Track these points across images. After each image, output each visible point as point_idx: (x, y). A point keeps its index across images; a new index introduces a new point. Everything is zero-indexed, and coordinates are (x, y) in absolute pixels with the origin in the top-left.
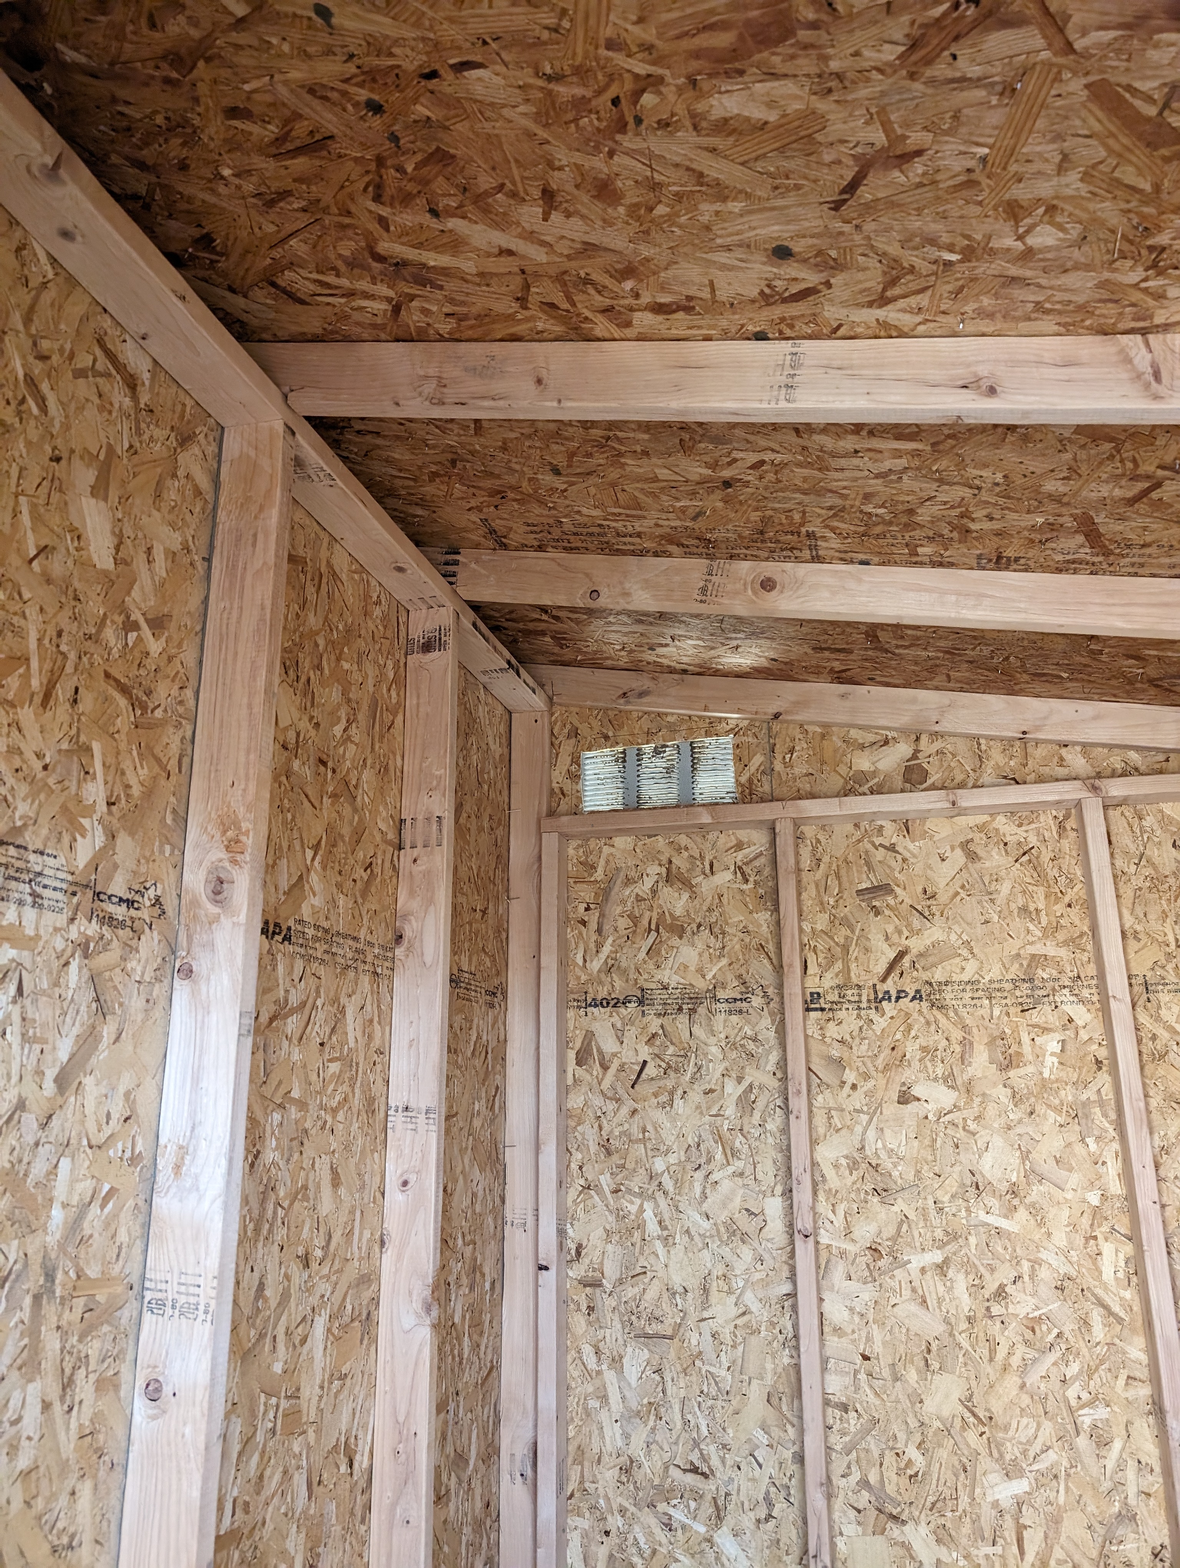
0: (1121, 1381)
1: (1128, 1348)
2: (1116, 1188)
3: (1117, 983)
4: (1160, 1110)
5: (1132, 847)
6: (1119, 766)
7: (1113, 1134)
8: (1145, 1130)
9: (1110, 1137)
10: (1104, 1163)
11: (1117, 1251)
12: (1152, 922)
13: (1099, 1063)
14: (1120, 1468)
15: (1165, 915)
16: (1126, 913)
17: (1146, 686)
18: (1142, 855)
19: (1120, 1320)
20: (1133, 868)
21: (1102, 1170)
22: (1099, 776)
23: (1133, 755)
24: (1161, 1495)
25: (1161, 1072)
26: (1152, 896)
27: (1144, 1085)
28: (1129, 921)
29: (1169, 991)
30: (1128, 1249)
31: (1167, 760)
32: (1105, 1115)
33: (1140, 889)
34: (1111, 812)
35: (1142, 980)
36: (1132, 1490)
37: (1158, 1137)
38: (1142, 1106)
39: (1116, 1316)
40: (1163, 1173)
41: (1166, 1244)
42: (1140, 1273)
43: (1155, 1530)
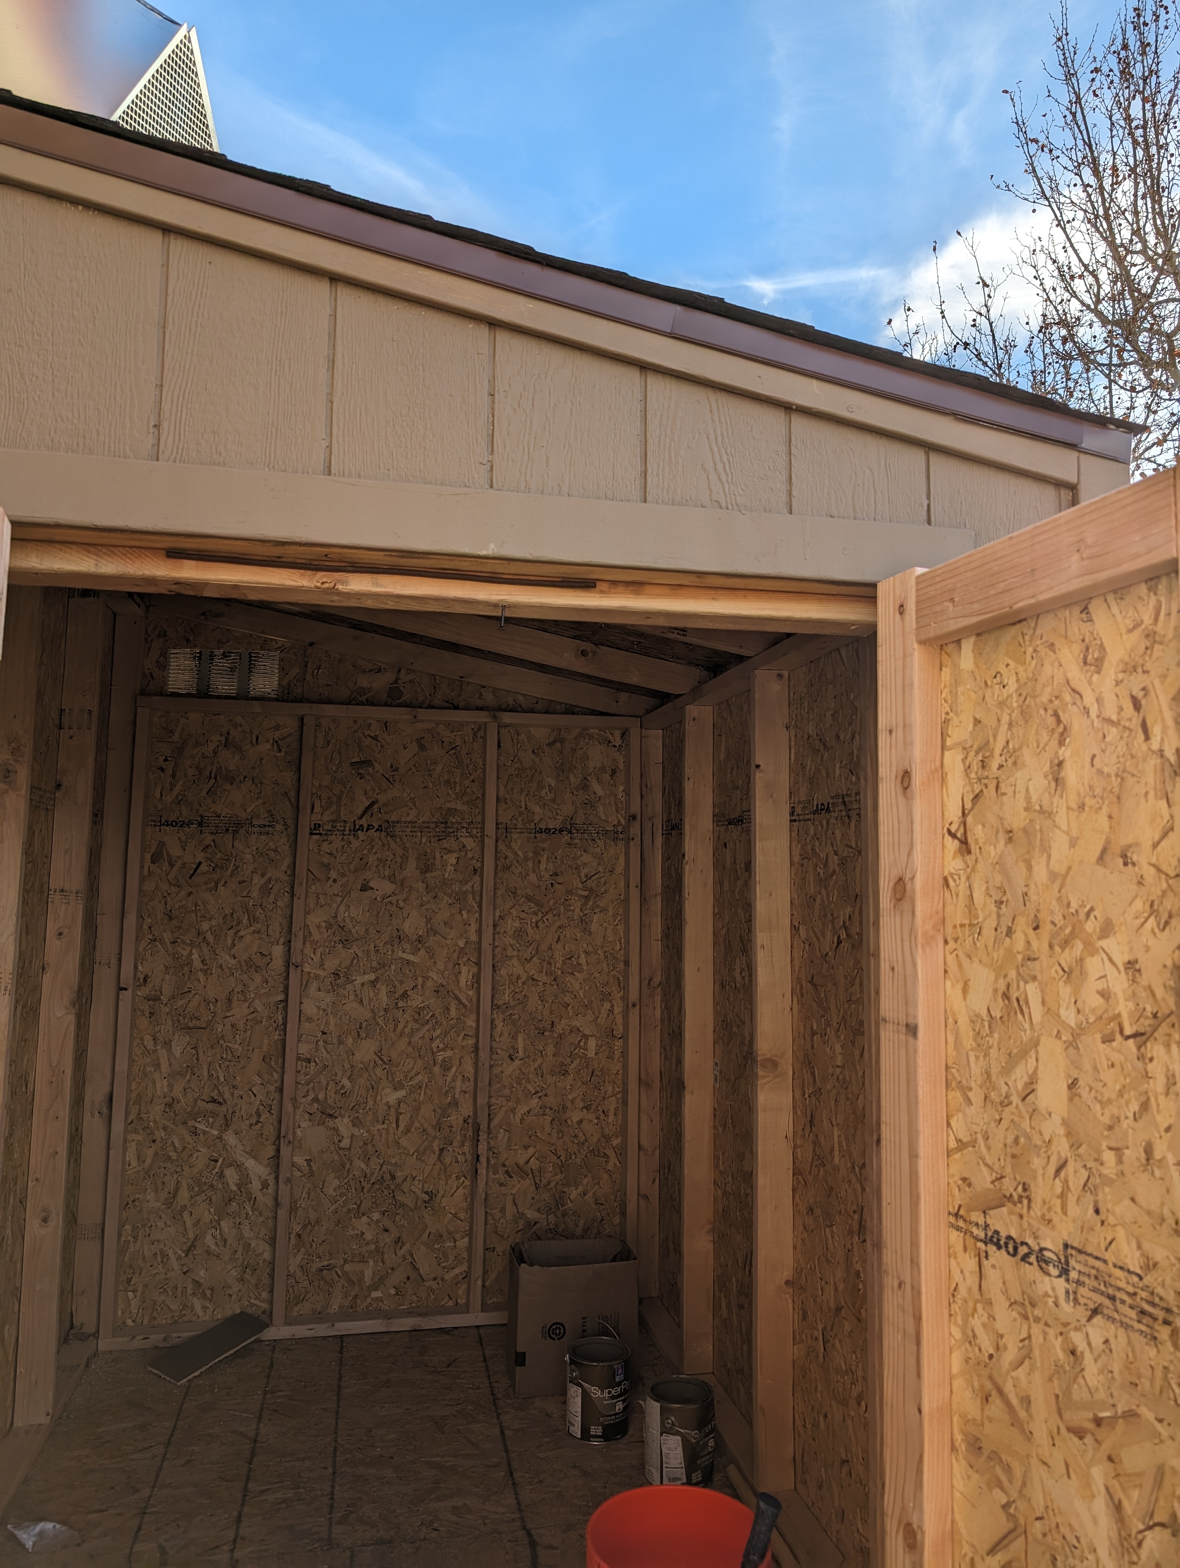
0: (461, 1037)
1: (467, 1021)
2: (474, 937)
3: (490, 828)
4: (502, 896)
5: (511, 751)
6: (512, 705)
7: (476, 909)
8: (492, 907)
9: (474, 911)
10: (469, 925)
11: (469, 970)
12: (515, 794)
13: (475, 870)
14: (454, 1080)
15: (522, 791)
16: (502, 787)
18: (516, 756)
19: (465, 1006)
20: (509, 763)
21: (468, 928)
22: (499, 709)
23: (520, 697)
24: (472, 1092)
25: (506, 876)
26: (517, 779)
27: (495, 883)
28: (503, 792)
29: (517, 833)
30: (475, 969)
32: (474, 899)
33: (511, 775)
34: (502, 730)
35: (504, 826)
36: (458, 1091)
37: (498, 911)
38: (492, 893)
39: (463, 1004)
40: (498, 929)
41: (493, 966)
42: (478, 982)
43: (466, 1109)
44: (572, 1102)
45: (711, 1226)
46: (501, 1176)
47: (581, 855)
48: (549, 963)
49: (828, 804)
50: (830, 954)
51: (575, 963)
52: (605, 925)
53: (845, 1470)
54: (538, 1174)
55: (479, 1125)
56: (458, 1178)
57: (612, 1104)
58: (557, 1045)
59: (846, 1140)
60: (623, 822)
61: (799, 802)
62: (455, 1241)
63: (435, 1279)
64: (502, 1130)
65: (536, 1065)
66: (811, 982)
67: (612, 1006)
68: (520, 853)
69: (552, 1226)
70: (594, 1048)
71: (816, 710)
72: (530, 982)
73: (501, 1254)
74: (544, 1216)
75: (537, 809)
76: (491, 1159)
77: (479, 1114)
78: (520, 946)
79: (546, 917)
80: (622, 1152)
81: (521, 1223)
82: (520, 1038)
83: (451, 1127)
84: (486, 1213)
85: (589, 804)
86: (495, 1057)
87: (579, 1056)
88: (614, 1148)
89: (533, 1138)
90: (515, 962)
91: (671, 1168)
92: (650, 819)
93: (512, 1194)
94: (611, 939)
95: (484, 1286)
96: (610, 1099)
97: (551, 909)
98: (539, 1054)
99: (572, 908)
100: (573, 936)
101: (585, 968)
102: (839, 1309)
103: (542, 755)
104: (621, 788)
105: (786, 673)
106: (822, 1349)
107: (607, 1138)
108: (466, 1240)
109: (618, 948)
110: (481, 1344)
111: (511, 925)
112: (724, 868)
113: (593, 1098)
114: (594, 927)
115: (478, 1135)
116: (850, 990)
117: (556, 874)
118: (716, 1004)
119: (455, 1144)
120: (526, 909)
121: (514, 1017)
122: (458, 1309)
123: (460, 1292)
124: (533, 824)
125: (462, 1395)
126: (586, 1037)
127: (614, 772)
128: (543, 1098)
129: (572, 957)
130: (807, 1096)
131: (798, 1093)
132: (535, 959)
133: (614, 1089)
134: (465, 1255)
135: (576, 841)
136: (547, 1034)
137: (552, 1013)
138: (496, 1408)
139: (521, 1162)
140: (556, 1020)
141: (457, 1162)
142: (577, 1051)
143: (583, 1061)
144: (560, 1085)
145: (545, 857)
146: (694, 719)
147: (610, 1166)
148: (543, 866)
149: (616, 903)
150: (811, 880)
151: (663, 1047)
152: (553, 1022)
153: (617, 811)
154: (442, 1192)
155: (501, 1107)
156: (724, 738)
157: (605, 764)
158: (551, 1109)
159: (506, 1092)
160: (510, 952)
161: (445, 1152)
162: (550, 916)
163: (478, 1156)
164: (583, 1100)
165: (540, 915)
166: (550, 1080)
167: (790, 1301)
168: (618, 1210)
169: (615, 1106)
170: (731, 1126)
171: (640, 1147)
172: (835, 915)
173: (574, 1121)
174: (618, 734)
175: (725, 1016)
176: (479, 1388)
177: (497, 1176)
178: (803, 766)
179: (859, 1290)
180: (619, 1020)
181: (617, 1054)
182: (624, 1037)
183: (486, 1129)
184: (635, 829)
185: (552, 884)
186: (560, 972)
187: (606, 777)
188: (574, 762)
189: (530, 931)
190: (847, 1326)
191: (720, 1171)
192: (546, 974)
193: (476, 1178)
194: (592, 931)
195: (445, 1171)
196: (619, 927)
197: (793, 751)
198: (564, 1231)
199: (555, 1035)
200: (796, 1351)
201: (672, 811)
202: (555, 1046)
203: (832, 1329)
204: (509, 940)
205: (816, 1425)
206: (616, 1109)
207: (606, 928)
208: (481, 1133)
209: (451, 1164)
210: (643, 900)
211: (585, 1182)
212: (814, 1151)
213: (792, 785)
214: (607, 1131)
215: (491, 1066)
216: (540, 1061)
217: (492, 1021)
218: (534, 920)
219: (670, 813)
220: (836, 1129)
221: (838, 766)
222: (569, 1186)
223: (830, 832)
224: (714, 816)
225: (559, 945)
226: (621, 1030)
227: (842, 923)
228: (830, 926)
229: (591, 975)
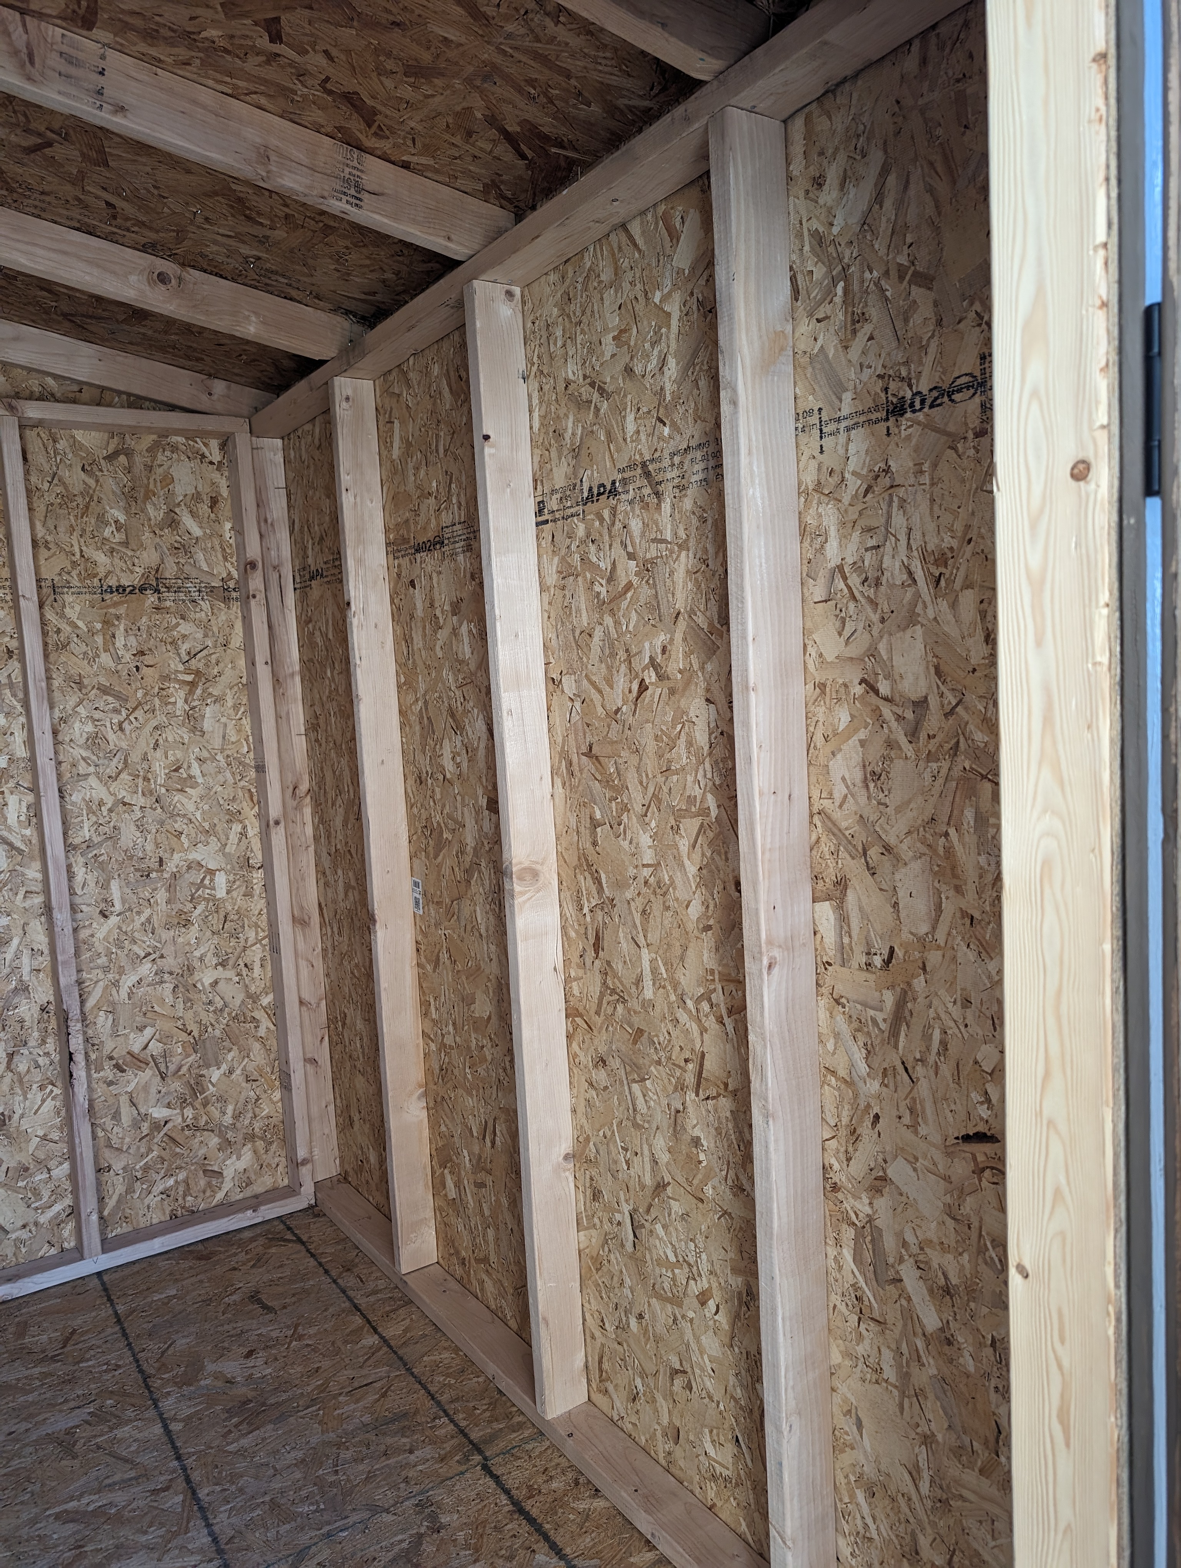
0: (20, 896)
1: (27, 871)
2: (21, 752)
3: (27, 584)
4: (60, 688)
5: (46, 467)
6: (36, 389)
7: (21, 710)
8: (46, 705)
9: (17, 713)
10: (12, 734)
11: (20, 800)
12: (61, 535)
13: (10, 653)
14: (17, 956)
15: (72, 529)
16: (39, 525)
17: (60, 318)
18: (55, 474)
19: (20, 852)
20: (46, 486)
21: (10, 739)
22: (17, 396)
23: (50, 381)
24: (49, 969)
25: (63, 659)
26: (62, 511)
27: (47, 670)
28: (40, 532)
29: (73, 593)
30: (30, 798)
31: (80, 391)
32: (14, 695)
33: (52, 504)
34: (28, 432)
35: (50, 584)
36: (26, 970)
37: (57, 710)
38: (44, 684)
39: (18, 849)
40: (60, 738)
41: (60, 791)
42: (38, 815)
43: (43, 993)
44: (201, 959)
45: (423, 1090)
46: (108, 1073)
47: (178, 624)
48: (146, 779)
49: (614, 483)
50: (624, 709)
51: (185, 776)
52: (224, 720)
53: (678, 1382)
54: (161, 1060)
55: (66, 1013)
56: (42, 1088)
57: (256, 954)
58: (170, 888)
59: (665, 964)
60: (235, 574)
61: (553, 492)
62: (49, 1170)
63: (24, 1226)
64: (102, 1013)
65: (143, 919)
66: (589, 753)
67: (245, 827)
68: (80, 624)
69: (189, 1122)
70: (224, 886)
71: (580, 338)
72: (121, 808)
73: (121, 1172)
74: (178, 1111)
75: (101, 558)
76: (91, 1054)
77: (65, 998)
78: (98, 758)
79: (134, 715)
80: (277, 1012)
81: (145, 1127)
82: (114, 885)
83: (22, 1021)
84: (92, 1124)
85: (182, 549)
86: (79, 916)
87: (205, 899)
88: (264, 1008)
89: (149, 1015)
90: (93, 781)
91: (348, 1021)
92: (275, 568)
93: (126, 1092)
94: (233, 739)
95: (101, 1218)
96: (254, 948)
97: (140, 704)
98: (146, 903)
99: (172, 700)
100: (178, 739)
101: (200, 780)
102: (660, 1186)
103: (99, 474)
104: (228, 526)
105: (517, 291)
106: (631, 1236)
107: (254, 998)
108: (66, 1165)
109: (246, 749)
110: (110, 1299)
111: (79, 730)
112: (412, 617)
113: (229, 951)
114: (207, 725)
115: (67, 1027)
116: (667, 756)
117: (142, 653)
118: (410, 805)
119: (32, 1043)
120: (101, 705)
121: (101, 859)
122: (66, 1257)
123: (66, 1233)
124: (96, 580)
125: (93, 1386)
126: (212, 872)
127: (214, 502)
128: (158, 960)
129: (179, 768)
130: (586, 910)
131: (570, 910)
132: (124, 776)
133: (257, 933)
134: (67, 1185)
135: (168, 604)
136: (153, 875)
137: (157, 846)
138: (151, 1392)
139: (136, 1048)
140: (165, 856)
141: (38, 1066)
142: (200, 892)
143: (211, 904)
144: (181, 940)
145: (122, 627)
146: (347, 399)
147: (262, 1032)
148: (120, 642)
149: (236, 688)
150: (583, 607)
151: (321, 872)
152: (161, 860)
153: (225, 559)
154: (19, 1112)
155: (96, 982)
156: (397, 424)
157: (200, 488)
158: (171, 973)
159: (103, 961)
160: (82, 768)
161: (16, 1058)
162: (139, 713)
163: (71, 1054)
164: (216, 955)
165: (124, 713)
166: (166, 935)
167: (571, 1179)
168: (277, 1083)
169: (261, 955)
170: (448, 962)
171: (301, 1003)
172: (634, 650)
173: (207, 984)
174: (214, 444)
175: (429, 819)
176: (118, 1367)
177: (102, 1074)
178: (559, 434)
179: (700, 1162)
180: (256, 845)
181: (258, 889)
182: (267, 866)
183: (78, 1016)
184: (256, 582)
185: (137, 668)
186: (163, 790)
187: (204, 509)
188: (151, 486)
189: (111, 736)
190: (676, 1208)
191: (433, 1020)
192: (143, 794)
193: (72, 1085)
194: (205, 729)
195: (21, 1081)
196: (244, 721)
197: (536, 415)
198: (207, 1123)
199: (166, 875)
200: (582, 1238)
201: (310, 552)
202: (168, 890)
203: (648, 1211)
204: (79, 752)
205: (622, 1327)
206: (262, 960)
207: (225, 725)
208: (70, 1023)
209: (28, 1071)
210: (277, 682)
211: (230, 1057)
212: (604, 983)
213: (536, 466)
214: (253, 989)
215: (75, 930)
216: (147, 912)
217: (69, 867)
218: (115, 721)
219: (305, 557)
220: (645, 952)
221: (630, 418)
222: (208, 1066)
223: (618, 525)
224: (388, 544)
225: (159, 753)
226: (260, 857)
227: (647, 660)
228: (623, 668)
229: (210, 789)
